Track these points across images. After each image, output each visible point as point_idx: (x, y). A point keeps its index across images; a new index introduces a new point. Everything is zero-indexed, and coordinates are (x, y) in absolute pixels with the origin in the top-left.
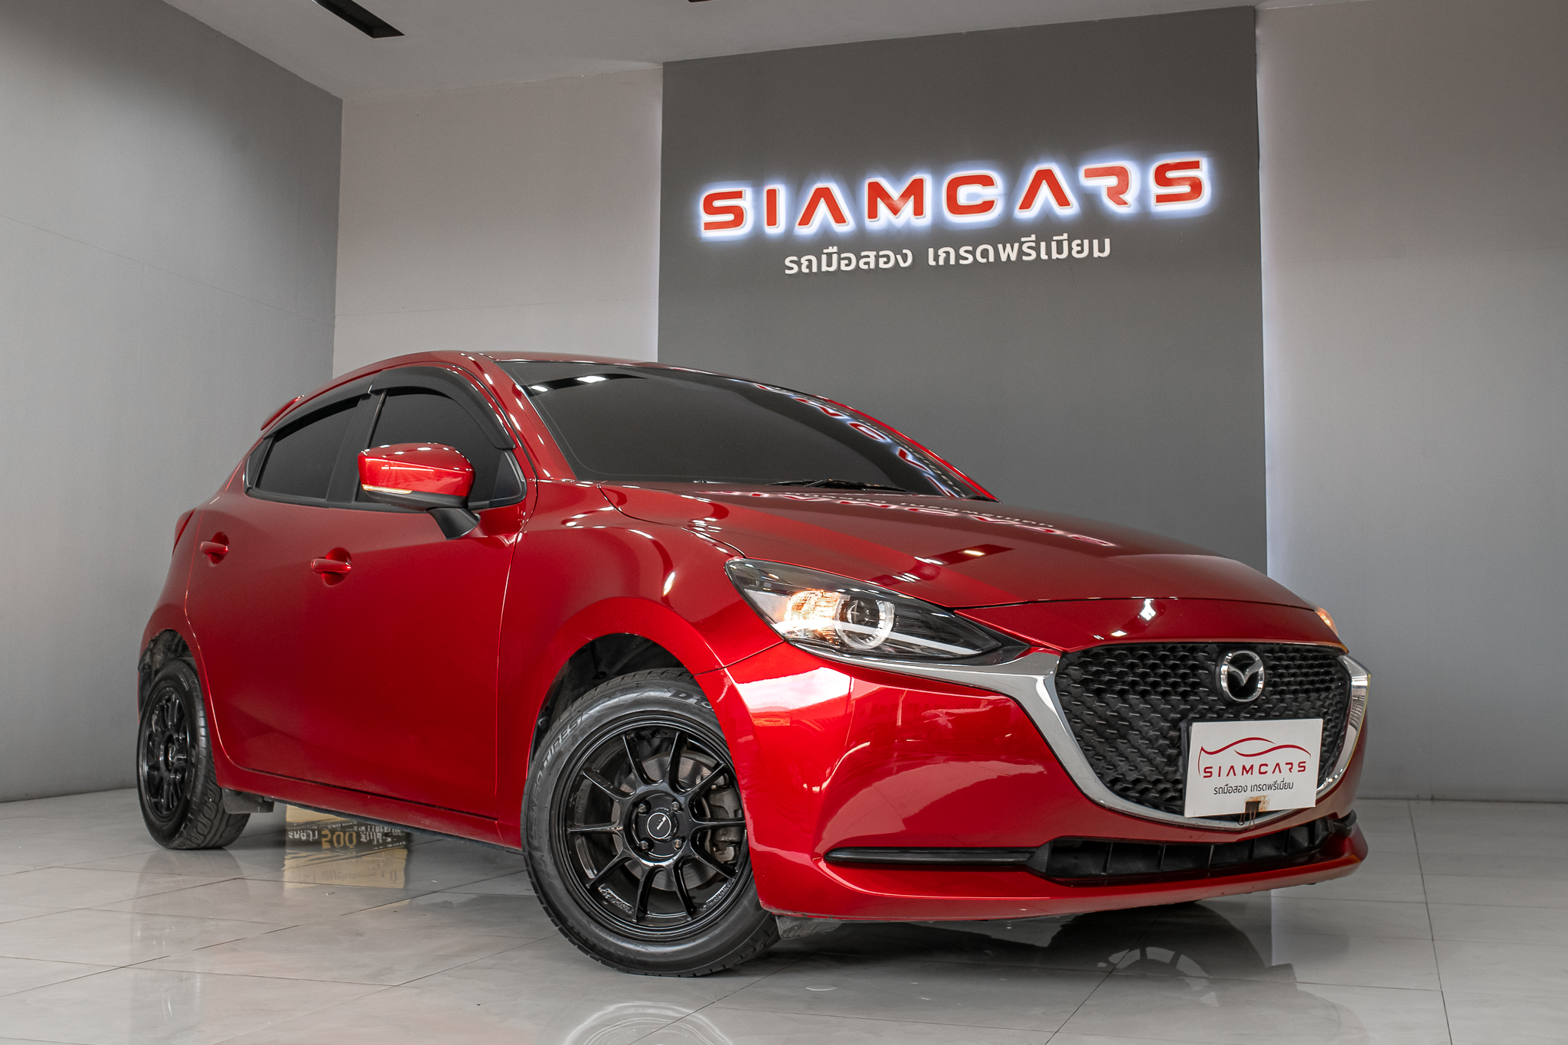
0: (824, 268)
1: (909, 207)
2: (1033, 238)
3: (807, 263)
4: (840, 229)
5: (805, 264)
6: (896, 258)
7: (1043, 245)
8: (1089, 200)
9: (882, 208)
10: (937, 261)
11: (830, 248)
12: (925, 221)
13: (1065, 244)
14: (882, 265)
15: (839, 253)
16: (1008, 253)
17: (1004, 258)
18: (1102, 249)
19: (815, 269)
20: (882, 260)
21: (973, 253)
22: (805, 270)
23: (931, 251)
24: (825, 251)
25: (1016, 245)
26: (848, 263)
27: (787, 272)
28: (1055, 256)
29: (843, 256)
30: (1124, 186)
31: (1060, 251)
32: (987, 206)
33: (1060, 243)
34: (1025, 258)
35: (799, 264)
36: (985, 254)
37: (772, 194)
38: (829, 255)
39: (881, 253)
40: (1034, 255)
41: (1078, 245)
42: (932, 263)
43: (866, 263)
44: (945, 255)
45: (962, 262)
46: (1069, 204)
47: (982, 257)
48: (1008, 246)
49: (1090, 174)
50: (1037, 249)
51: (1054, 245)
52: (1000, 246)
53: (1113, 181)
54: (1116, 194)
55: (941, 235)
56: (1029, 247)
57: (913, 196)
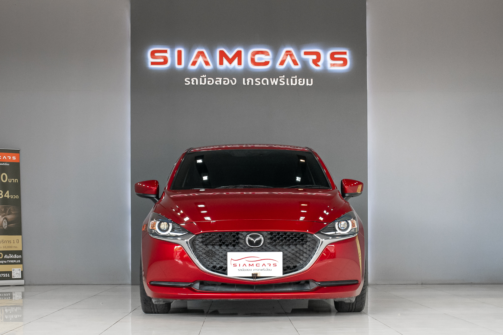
0: (201, 83)
1: (236, 61)
2: (284, 76)
3: (194, 81)
4: (207, 68)
5: (193, 81)
6: (230, 81)
7: (287, 79)
8: (305, 63)
9: (225, 61)
10: (246, 84)
11: (203, 75)
12: (241, 67)
13: (296, 80)
14: (224, 84)
15: (207, 78)
16: (274, 82)
17: (272, 84)
18: (310, 83)
19: (197, 84)
20: (224, 82)
21: (260, 81)
22: (193, 84)
23: (244, 79)
24: (201, 76)
25: (277, 79)
26: (211, 82)
27: (186, 84)
28: (292, 84)
29: (208, 79)
30: (318, 59)
31: (294, 82)
32: (266, 63)
33: (294, 79)
34: (280, 84)
35: (191, 81)
36: (265, 81)
37: (180, 53)
38: (203, 79)
39: (224, 79)
40: (284, 83)
41: (301, 80)
42: (244, 84)
43: (218, 82)
44: (249, 81)
45: (256, 84)
46: (298, 65)
47: (264, 83)
48: (274, 79)
49: (306, 53)
50: (285, 81)
51: (292, 80)
52: (271, 79)
53: (314, 57)
54: (315, 62)
55: (247, 73)
56: (282, 80)
57: (237, 57)
